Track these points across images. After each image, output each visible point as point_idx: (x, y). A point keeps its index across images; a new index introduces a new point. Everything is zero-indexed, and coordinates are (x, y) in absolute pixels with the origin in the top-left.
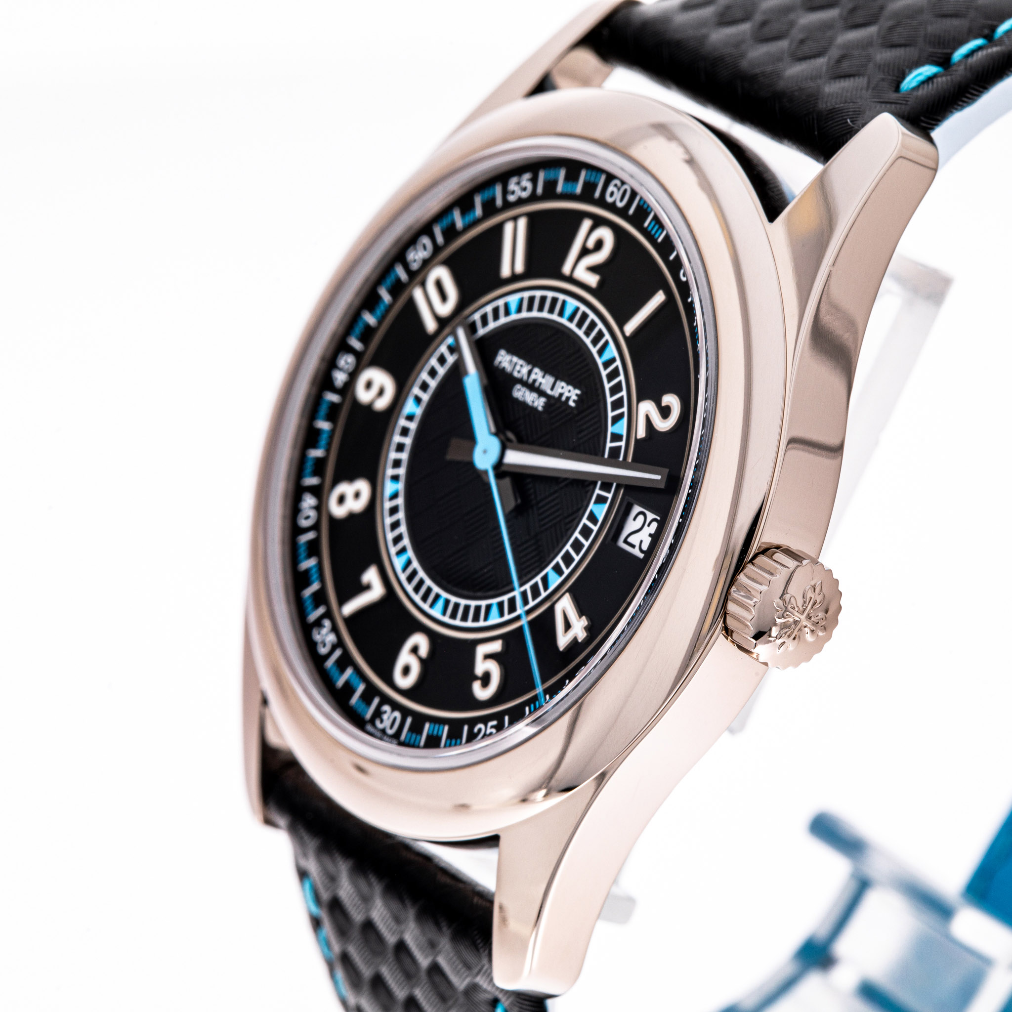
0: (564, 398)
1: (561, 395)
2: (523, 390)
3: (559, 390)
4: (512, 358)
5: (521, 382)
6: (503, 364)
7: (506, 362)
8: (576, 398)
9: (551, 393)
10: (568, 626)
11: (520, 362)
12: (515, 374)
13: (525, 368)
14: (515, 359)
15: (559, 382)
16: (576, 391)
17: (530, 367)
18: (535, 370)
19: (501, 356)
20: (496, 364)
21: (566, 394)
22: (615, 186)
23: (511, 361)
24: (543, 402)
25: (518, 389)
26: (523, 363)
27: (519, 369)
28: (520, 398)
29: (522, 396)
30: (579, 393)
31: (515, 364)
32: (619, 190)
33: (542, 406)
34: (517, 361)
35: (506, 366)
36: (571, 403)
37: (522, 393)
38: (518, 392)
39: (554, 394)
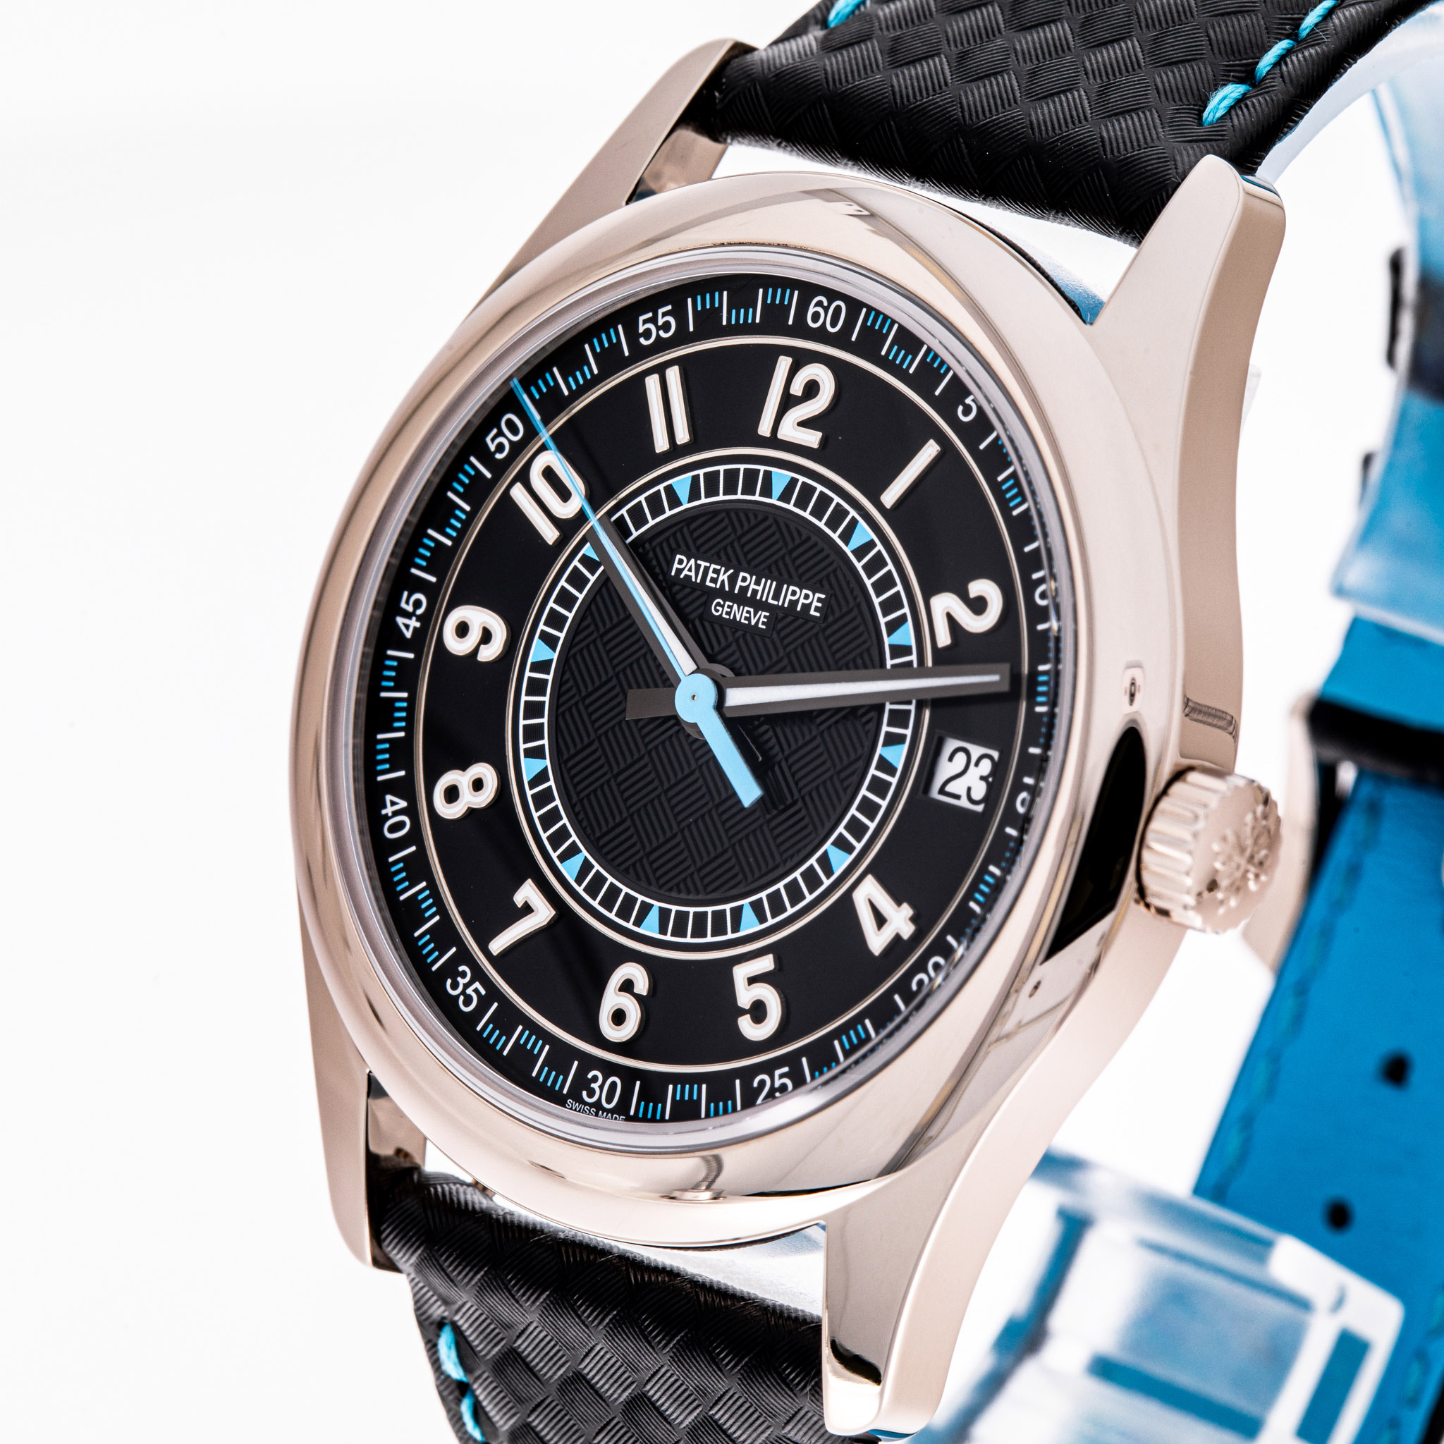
0: (799, 608)
2: (727, 603)
3: (789, 597)
4: (699, 562)
5: (720, 593)
6: (685, 572)
7: (690, 570)
8: (820, 605)
9: (776, 603)
10: (881, 920)
11: (713, 566)
12: (708, 583)
13: (724, 574)
14: (703, 564)
15: (785, 586)
16: (818, 595)
17: (732, 571)
18: (742, 574)
19: (681, 562)
20: (673, 574)
21: (802, 601)
22: (819, 304)
23: (698, 567)
24: (765, 617)
25: (718, 604)
26: (718, 567)
27: (715, 576)
28: (724, 616)
29: (728, 613)
30: (823, 596)
31: (706, 569)
32: (826, 309)
33: (763, 623)
34: (708, 564)
35: (693, 574)
36: (812, 612)
37: (726, 609)
38: (720, 609)
39: (780, 604)
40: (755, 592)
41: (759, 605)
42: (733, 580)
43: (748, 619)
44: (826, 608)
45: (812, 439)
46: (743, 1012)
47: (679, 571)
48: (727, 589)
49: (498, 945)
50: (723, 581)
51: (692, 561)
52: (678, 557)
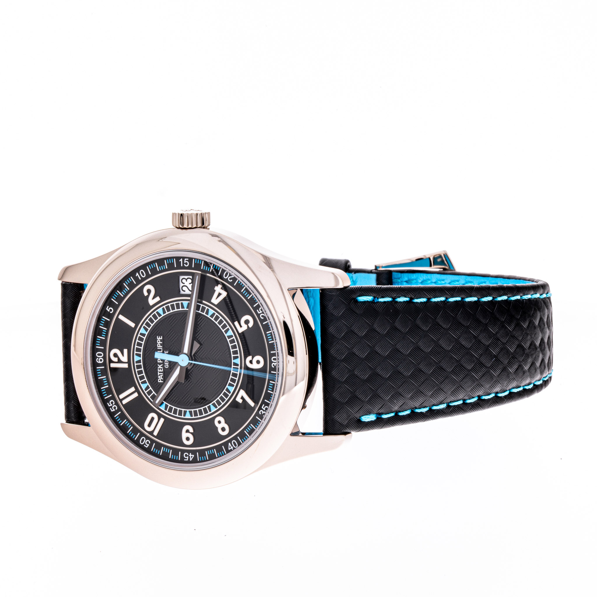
2: (165, 364)
3: (160, 346)
4: (158, 375)
5: (163, 366)
7: (161, 377)
8: (159, 337)
9: (162, 350)
10: (219, 294)
11: (158, 371)
12: (162, 371)
13: (159, 367)
14: (159, 374)
15: (158, 348)
16: (158, 338)
17: (158, 365)
18: (158, 362)
19: (160, 380)
20: (162, 382)
21: (160, 342)
22: (98, 360)
23: (160, 375)
24: (165, 352)
25: (166, 366)
26: (158, 369)
27: (160, 369)
28: (168, 364)
29: (167, 363)
30: (157, 337)
31: (160, 372)
33: (167, 352)
34: (158, 372)
35: (161, 376)
36: (161, 339)
37: (166, 364)
38: (167, 365)
39: (162, 348)
42: (160, 364)
44: (160, 335)
45: (126, 352)
46: (248, 327)
47: (162, 380)
48: (162, 365)
49: (252, 404)
50: (161, 367)
51: (159, 377)
52: (159, 382)
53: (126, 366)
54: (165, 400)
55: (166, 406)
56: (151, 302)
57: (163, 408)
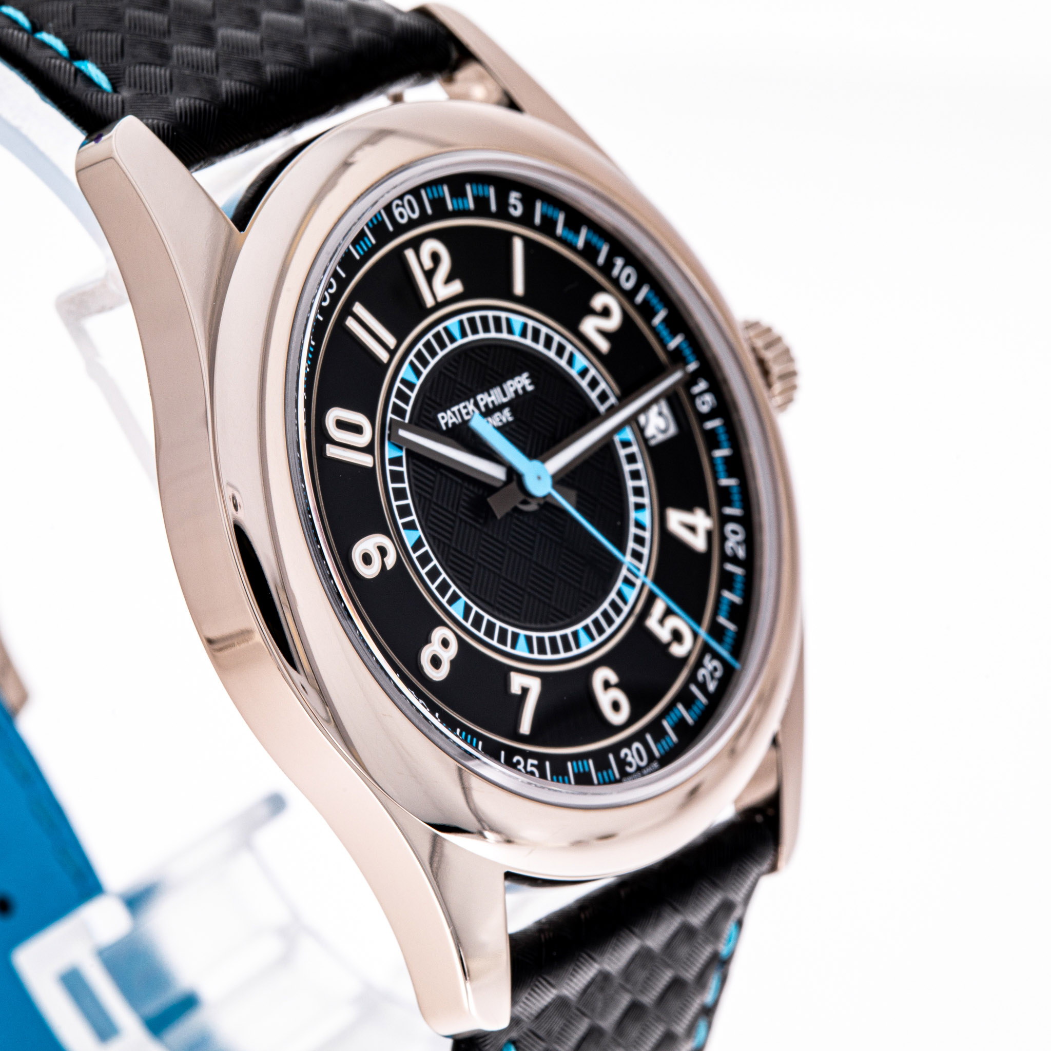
0: (520, 392)
1: (516, 392)
3: (511, 390)
4: (452, 410)
6: (450, 422)
7: (451, 418)
8: (529, 381)
9: (507, 399)
10: (692, 529)
11: (461, 406)
14: (455, 409)
15: (505, 386)
16: (524, 377)
18: (478, 398)
19: (443, 418)
20: (444, 428)
21: (519, 386)
22: (398, 206)
23: (454, 413)
24: (508, 412)
26: (464, 404)
27: (466, 410)
30: (527, 375)
31: (459, 411)
32: (403, 206)
33: (510, 416)
34: (458, 406)
35: (454, 420)
36: (528, 388)
39: (510, 398)
40: (493, 402)
41: (500, 408)
42: (477, 405)
43: (501, 421)
44: (534, 380)
45: (457, 287)
46: (669, 645)
47: (446, 424)
49: (525, 727)
51: (449, 413)
52: (440, 416)
53: (429, 302)
54: (409, 453)
55: (396, 461)
56: (590, 326)
57: (390, 452)
